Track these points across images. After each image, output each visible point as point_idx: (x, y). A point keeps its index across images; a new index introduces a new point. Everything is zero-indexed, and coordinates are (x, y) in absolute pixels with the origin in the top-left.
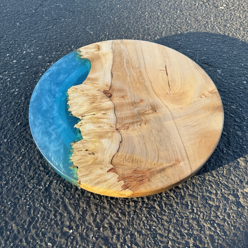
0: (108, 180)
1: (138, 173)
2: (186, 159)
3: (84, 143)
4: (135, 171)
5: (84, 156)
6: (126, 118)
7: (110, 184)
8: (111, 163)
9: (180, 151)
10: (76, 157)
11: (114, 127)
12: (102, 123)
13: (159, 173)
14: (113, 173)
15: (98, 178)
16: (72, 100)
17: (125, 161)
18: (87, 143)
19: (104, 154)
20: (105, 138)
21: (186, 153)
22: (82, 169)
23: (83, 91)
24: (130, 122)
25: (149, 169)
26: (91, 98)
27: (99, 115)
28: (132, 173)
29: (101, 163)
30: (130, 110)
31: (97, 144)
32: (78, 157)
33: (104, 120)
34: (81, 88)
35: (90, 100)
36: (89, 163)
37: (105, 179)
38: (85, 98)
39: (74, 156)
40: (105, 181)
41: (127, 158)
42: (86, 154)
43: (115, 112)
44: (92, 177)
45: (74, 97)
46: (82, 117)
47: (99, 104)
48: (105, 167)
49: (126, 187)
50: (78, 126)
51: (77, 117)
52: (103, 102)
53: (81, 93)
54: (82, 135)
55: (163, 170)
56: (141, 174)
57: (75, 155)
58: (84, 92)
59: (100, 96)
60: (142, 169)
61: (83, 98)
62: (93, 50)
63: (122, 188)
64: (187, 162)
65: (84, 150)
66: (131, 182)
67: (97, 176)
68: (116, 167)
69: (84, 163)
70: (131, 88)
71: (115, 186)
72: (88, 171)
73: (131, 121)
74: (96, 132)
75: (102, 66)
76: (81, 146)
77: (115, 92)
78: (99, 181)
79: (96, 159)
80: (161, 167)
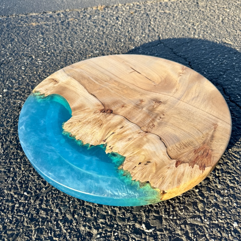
0: (184, 172)
1: (199, 151)
2: (218, 120)
3: (131, 160)
4: (196, 151)
5: (143, 169)
6: (144, 119)
7: (189, 174)
8: (171, 159)
9: (209, 117)
10: (137, 175)
11: (142, 131)
12: (128, 135)
13: (213, 141)
14: (182, 165)
15: (175, 177)
16: (78, 134)
17: (180, 150)
18: (133, 158)
19: (158, 156)
20: (144, 144)
21: (213, 116)
22: (154, 180)
23: (79, 121)
24: (151, 121)
25: (203, 143)
26: (95, 123)
27: (118, 130)
28: (195, 154)
29: (163, 164)
30: (140, 112)
31: (143, 153)
32: (138, 173)
33: (128, 132)
34: (75, 120)
35: (96, 125)
36: (154, 171)
37: (181, 173)
38: (89, 126)
39: (134, 176)
40: (183, 174)
41: (179, 147)
42: (143, 167)
43: (129, 121)
44: (168, 180)
45: (76, 131)
46: (105, 141)
47: (108, 122)
48: (170, 165)
49: (203, 167)
50: (109, 151)
51: (100, 144)
52: (110, 120)
53: (79, 124)
54: (122, 155)
55: (213, 137)
56: (202, 150)
57: (133, 174)
58: (83, 121)
59: (102, 116)
60: (199, 146)
61: (87, 126)
62: (51, 85)
63: (201, 170)
64: (221, 121)
65: (137, 165)
66: (203, 161)
67: (171, 176)
68: (179, 159)
69: (149, 174)
70: (122, 96)
71: (194, 173)
72: (160, 178)
73: (151, 119)
74: (131, 145)
75: (76, 93)
76: (131, 163)
77: (112, 107)
78: (178, 178)
79: (156, 164)
80: (210, 136)
